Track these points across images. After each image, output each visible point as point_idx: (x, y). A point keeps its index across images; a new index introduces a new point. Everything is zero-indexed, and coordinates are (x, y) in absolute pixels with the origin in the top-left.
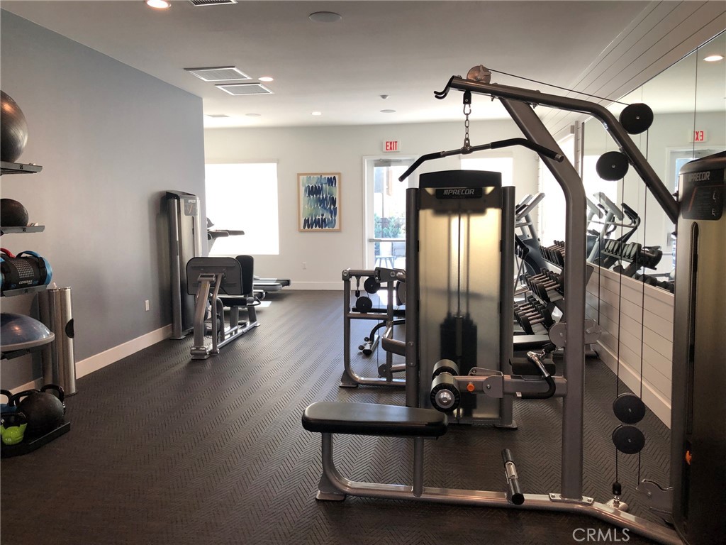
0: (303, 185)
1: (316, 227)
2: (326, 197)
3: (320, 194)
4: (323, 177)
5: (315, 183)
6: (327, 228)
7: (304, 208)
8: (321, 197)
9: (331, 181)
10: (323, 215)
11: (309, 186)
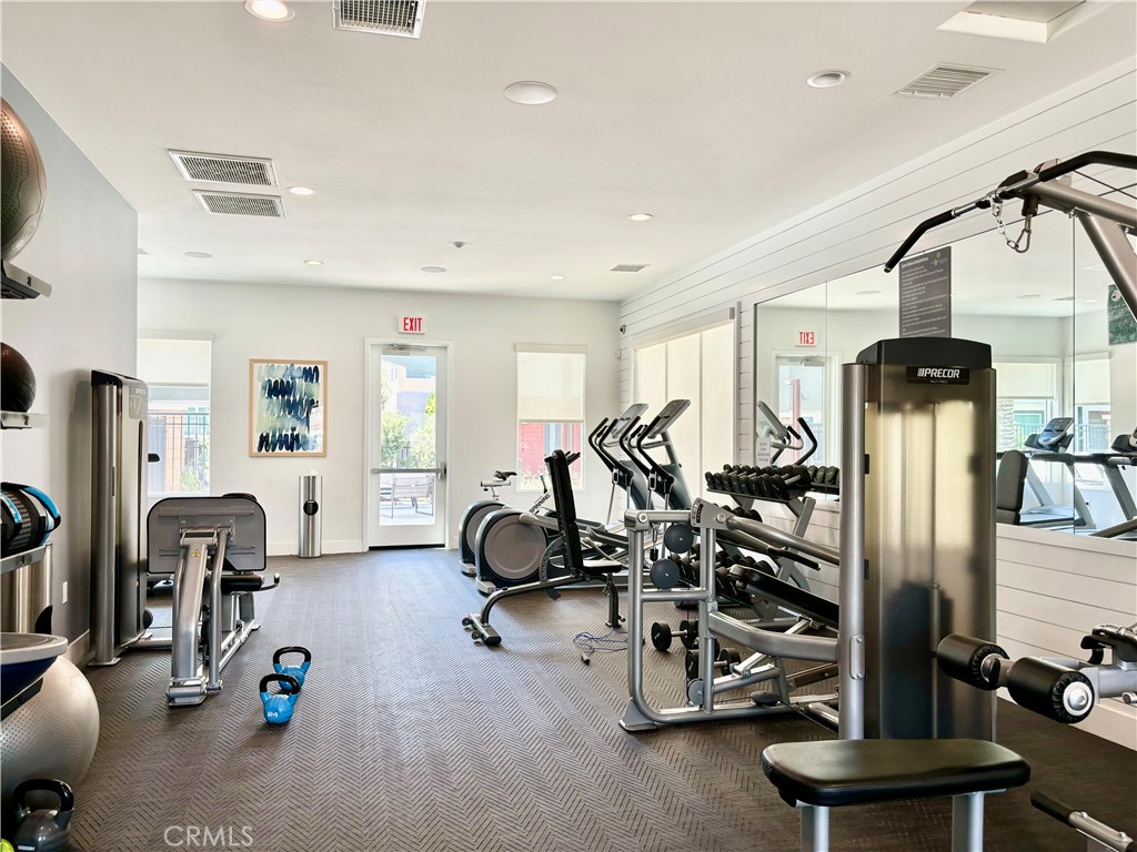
0: (260, 378)
1: (281, 449)
2: (301, 399)
3: (289, 394)
4: (296, 366)
5: (281, 376)
6: (301, 450)
7: (260, 417)
8: (292, 399)
9: (311, 374)
10: (293, 429)
11: (270, 381)
